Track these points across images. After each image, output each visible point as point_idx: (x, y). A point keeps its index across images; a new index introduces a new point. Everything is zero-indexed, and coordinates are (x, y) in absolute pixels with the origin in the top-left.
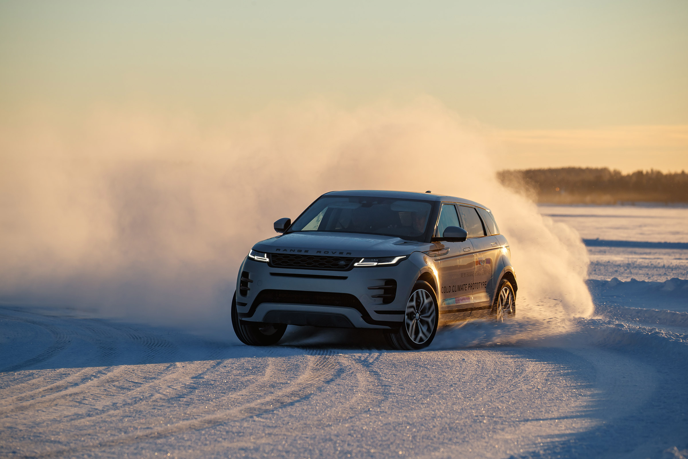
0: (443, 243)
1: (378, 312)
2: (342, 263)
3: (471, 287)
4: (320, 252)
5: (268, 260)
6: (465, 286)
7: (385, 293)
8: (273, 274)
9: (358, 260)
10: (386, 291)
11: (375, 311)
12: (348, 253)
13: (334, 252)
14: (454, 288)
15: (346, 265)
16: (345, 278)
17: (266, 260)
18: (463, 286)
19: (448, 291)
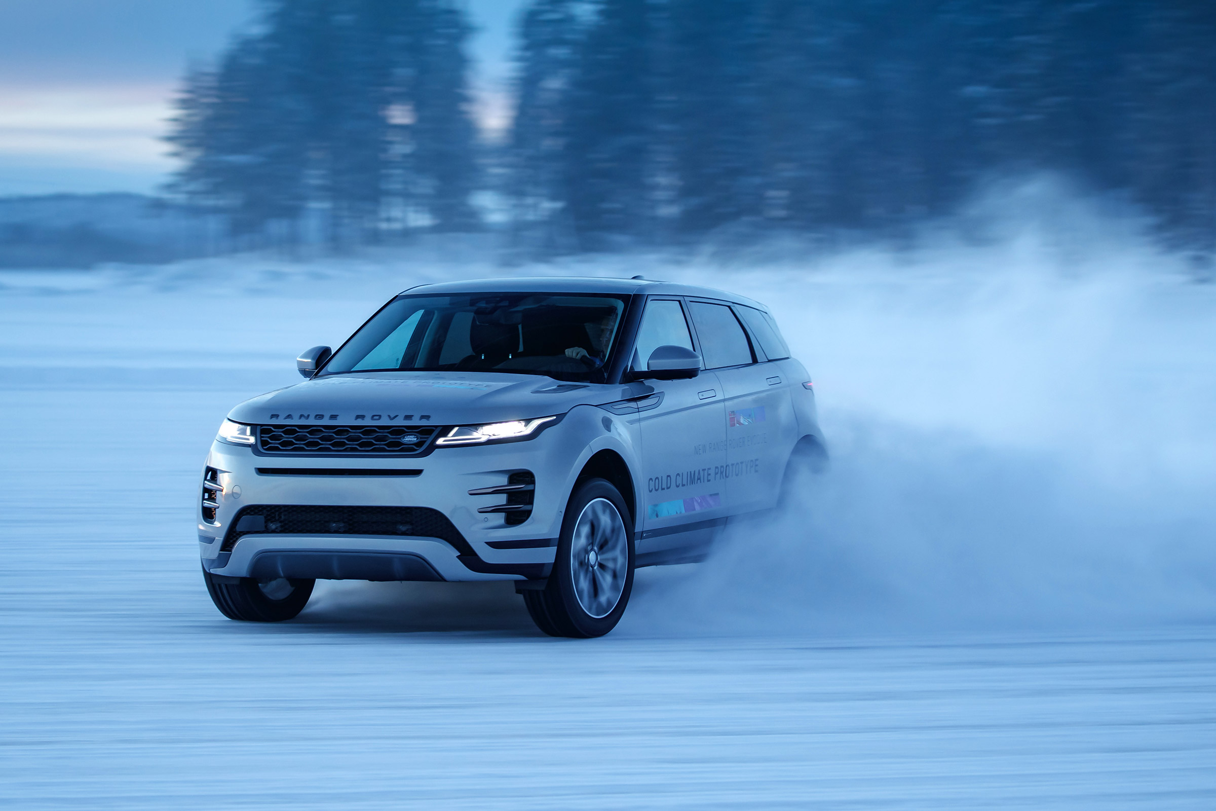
0: (649, 382)
1: (496, 545)
2: (410, 439)
3: (722, 473)
4: (362, 417)
5: (252, 440)
6: (706, 472)
7: (509, 501)
8: (262, 471)
9: (445, 430)
10: (513, 496)
11: (487, 543)
12: (423, 417)
13: (392, 416)
14: (679, 479)
15: (419, 444)
16: (417, 472)
17: (248, 439)
18: (702, 473)
19: (664, 486)
